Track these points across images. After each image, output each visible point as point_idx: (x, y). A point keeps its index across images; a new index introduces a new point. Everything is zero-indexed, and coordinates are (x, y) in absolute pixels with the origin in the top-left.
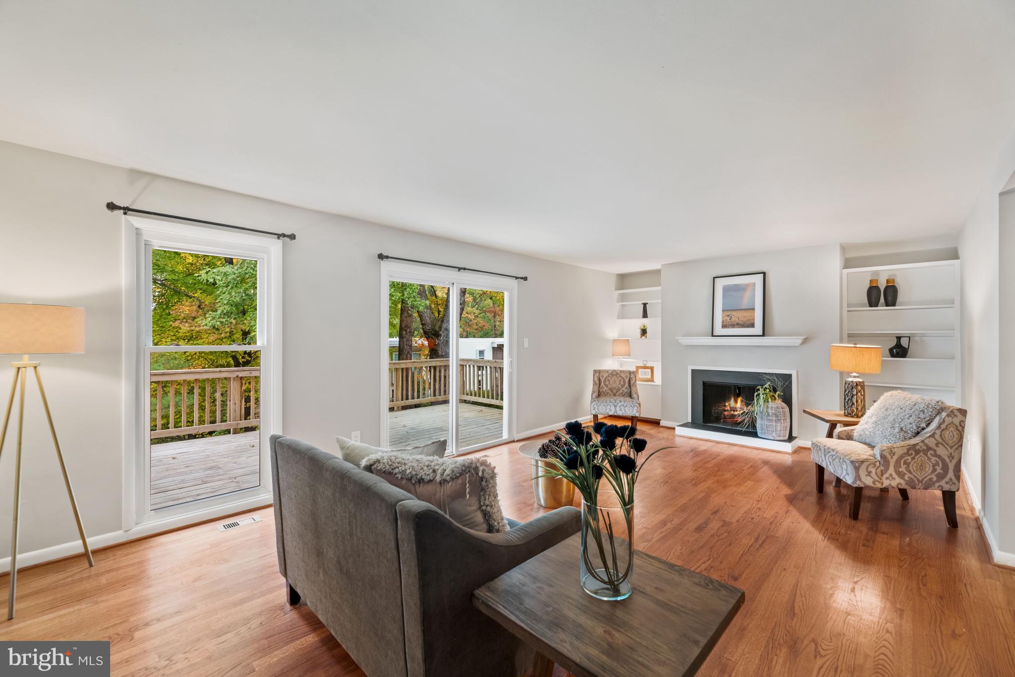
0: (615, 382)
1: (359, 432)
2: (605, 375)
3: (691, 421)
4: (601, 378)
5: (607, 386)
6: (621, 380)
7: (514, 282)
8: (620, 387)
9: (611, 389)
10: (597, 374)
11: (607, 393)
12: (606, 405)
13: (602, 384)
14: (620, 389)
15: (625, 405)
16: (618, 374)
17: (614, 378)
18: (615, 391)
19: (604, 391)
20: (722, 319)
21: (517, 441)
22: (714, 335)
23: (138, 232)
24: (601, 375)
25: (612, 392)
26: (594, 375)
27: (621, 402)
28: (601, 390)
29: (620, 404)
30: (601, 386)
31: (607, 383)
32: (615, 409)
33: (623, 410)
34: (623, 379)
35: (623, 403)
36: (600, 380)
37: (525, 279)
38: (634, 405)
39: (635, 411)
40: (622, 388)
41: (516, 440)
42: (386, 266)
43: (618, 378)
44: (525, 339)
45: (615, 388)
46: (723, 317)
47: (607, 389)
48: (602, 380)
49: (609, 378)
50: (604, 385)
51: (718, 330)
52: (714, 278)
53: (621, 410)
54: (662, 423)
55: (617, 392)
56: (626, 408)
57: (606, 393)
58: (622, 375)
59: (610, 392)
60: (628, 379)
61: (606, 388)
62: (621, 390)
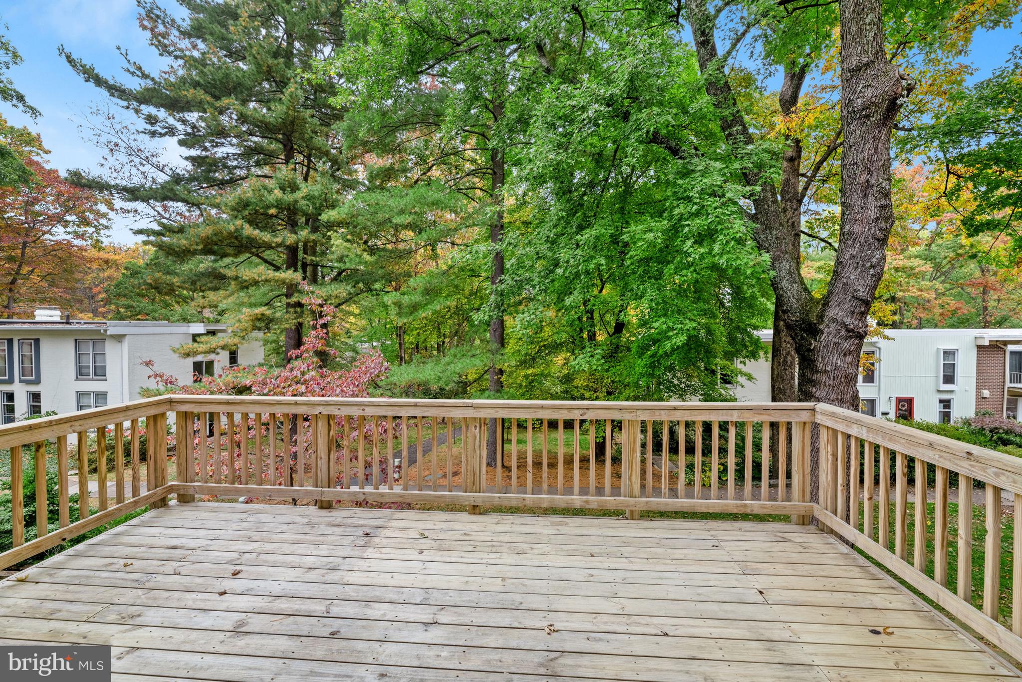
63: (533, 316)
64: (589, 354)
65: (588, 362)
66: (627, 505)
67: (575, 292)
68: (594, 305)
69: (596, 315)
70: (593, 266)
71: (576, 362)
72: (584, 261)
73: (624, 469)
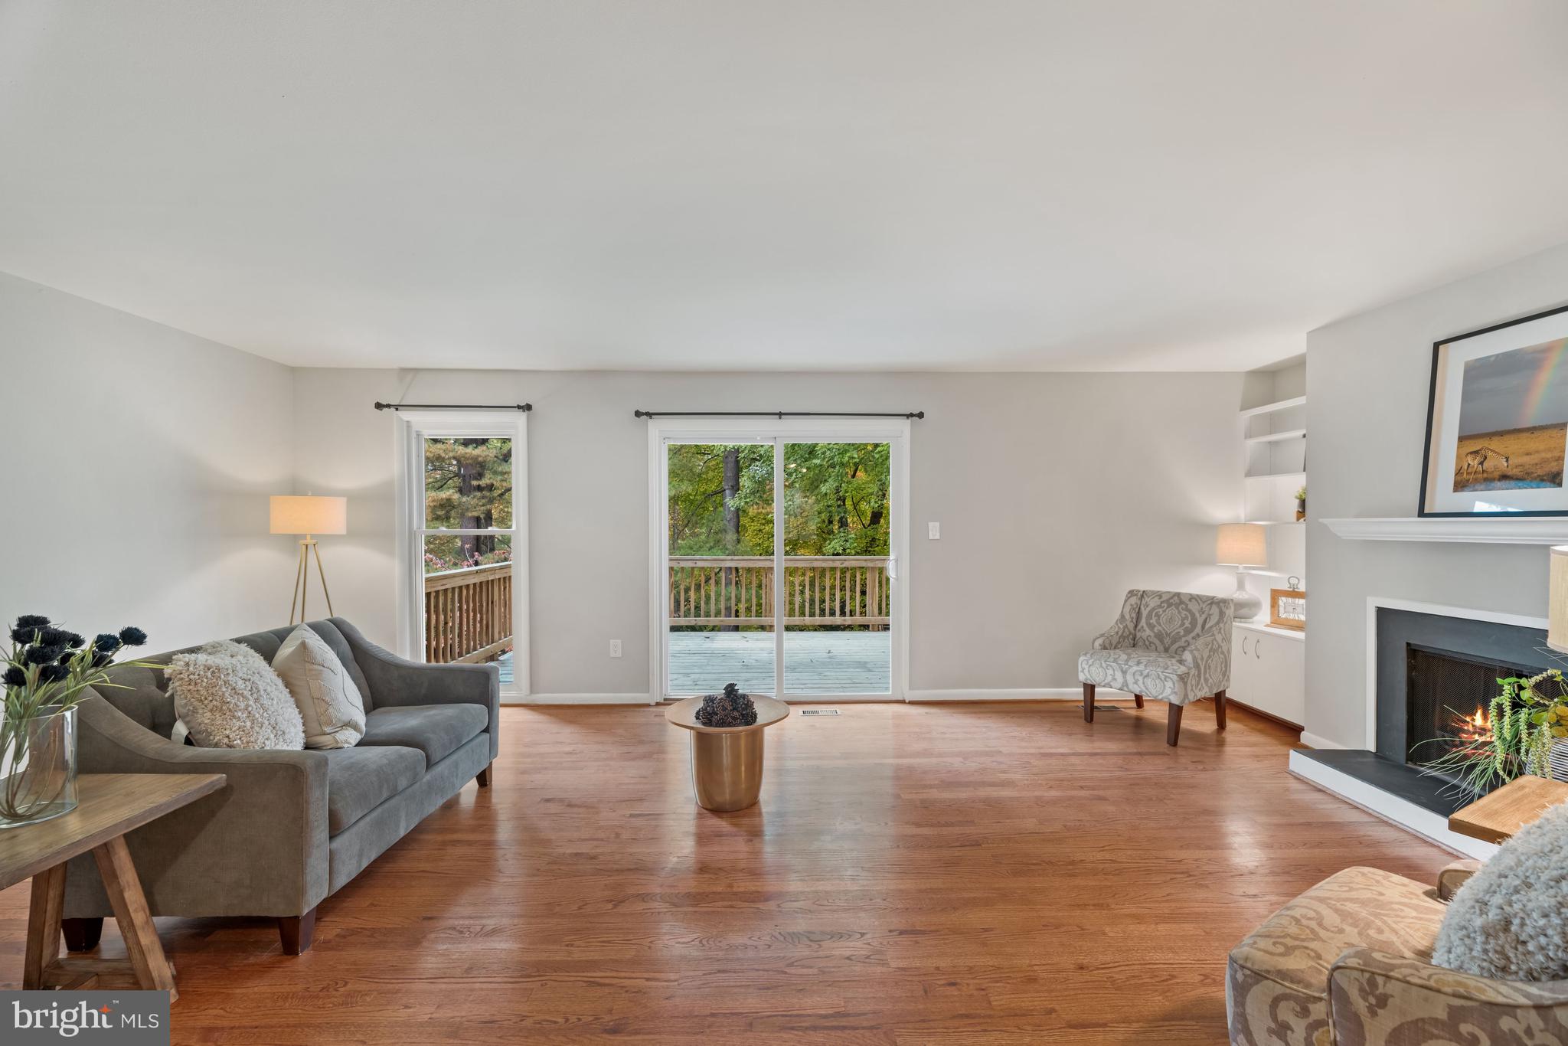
0: (1171, 620)
1: (620, 641)
2: (1153, 603)
3: (1371, 746)
4: (1142, 608)
5: (1151, 627)
6: (1186, 618)
7: (905, 425)
8: (1182, 633)
9: (1159, 636)
10: (1134, 600)
11: (1150, 643)
12: (1104, 665)
13: (1143, 622)
14: (1180, 638)
15: (1145, 673)
16: (1182, 602)
17: (1173, 610)
18: (1167, 640)
19: (1145, 637)
20: (1457, 464)
21: (912, 703)
22: (1427, 510)
23: (408, 424)
24: (1143, 602)
25: (1162, 641)
26: (1126, 601)
27: (1139, 663)
28: (1138, 635)
29: (1135, 668)
30: (1139, 627)
31: (1153, 621)
32: (1125, 677)
33: (1140, 683)
34: (1193, 615)
35: (1141, 667)
36: (1139, 613)
37: (921, 415)
38: (1166, 677)
39: (1168, 691)
40: (1184, 636)
41: (907, 701)
42: (655, 427)
43: (1179, 612)
44: (931, 524)
45: (1168, 635)
46: (1458, 457)
47: (1152, 634)
48: (1145, 613)
49: (1161, 610)
50: (1145, 626)
51: (1443, 496)
52: (1437, 346)
53: (1136, 683)
54: (1305, 737)
55: (1172, 644)
56: (1148, 681)
57: (1147, 643)
58: (1194, 607)
59: (1157, 642)
60: (1204, 616)
61: (1148, 632)
62: (1184, 639)
63: (790, 503)
64: (843, 539)
65: (841, 546)
66: (870, 621)
67: (830, 480)
68: (846, 492)
69: (849, 503)
70: (847, 459)
71: (831, 546)
72: (839, 454)
73: (868, 598)
